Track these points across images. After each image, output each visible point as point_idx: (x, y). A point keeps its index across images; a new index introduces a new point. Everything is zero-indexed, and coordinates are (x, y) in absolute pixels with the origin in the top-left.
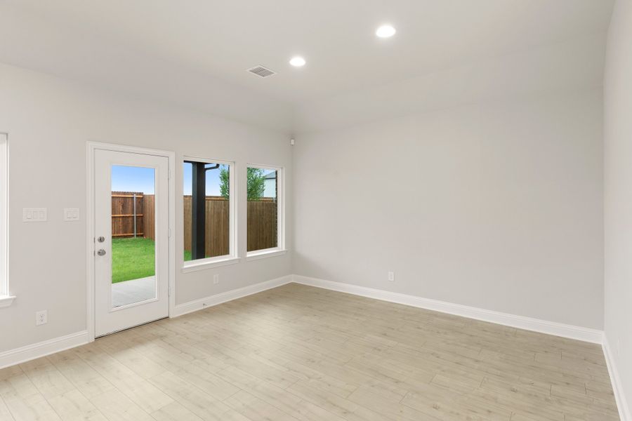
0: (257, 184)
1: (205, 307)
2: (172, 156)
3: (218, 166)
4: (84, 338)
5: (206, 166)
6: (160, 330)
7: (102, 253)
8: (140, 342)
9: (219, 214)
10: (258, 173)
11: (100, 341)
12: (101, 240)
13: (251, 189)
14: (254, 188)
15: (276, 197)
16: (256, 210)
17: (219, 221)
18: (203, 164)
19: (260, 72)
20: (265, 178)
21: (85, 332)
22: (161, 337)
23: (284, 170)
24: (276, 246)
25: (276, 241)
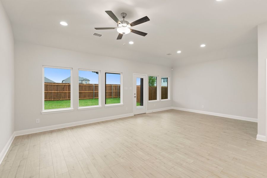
1: (153, 112)
7: (135, 97)
10: (154, 78)
12: (135, 94)
15: (167, 86)
19: (169, 54)
23: (170, 78)
24: (167, 98)
25: (167, 97)
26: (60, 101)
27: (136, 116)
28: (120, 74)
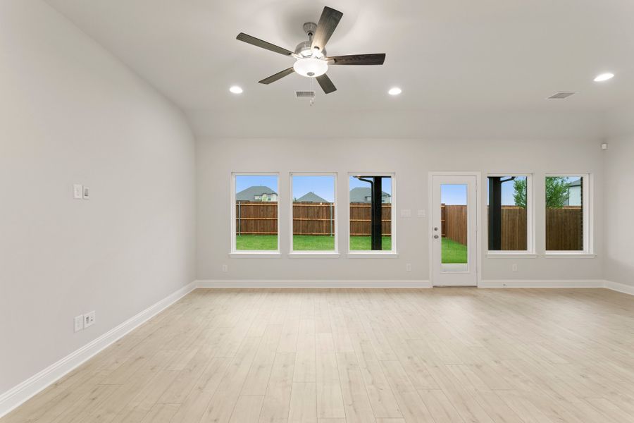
0: (559, 192)
1: (505, 287)
2: (479, 174)
3: (513, 178)
4: (427, 284)
5: (502, 179)
6: (473, 292)
7: (436, 237)
8: (461, 295)
9: (513, 220)
11: (436, 289)
12: (436, 229)
13: (551, 198)
14: (554, 196)
15: (582, 207)
16: (557, 217)
17: (514, 227)
18: (499, 178)
20: (570, 186)
21: (428, 281)
22: (474, 296)
23: (592, 176)
24: (582, 249)
25: (582, 245)
26: (311, 237)
27: (438, 290)
28: (390, 177)
